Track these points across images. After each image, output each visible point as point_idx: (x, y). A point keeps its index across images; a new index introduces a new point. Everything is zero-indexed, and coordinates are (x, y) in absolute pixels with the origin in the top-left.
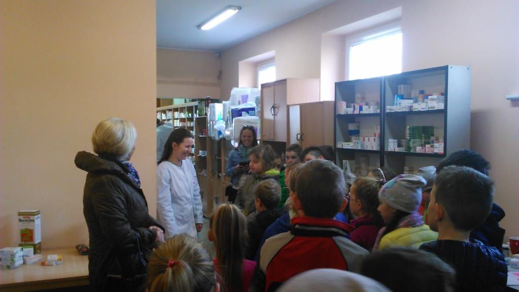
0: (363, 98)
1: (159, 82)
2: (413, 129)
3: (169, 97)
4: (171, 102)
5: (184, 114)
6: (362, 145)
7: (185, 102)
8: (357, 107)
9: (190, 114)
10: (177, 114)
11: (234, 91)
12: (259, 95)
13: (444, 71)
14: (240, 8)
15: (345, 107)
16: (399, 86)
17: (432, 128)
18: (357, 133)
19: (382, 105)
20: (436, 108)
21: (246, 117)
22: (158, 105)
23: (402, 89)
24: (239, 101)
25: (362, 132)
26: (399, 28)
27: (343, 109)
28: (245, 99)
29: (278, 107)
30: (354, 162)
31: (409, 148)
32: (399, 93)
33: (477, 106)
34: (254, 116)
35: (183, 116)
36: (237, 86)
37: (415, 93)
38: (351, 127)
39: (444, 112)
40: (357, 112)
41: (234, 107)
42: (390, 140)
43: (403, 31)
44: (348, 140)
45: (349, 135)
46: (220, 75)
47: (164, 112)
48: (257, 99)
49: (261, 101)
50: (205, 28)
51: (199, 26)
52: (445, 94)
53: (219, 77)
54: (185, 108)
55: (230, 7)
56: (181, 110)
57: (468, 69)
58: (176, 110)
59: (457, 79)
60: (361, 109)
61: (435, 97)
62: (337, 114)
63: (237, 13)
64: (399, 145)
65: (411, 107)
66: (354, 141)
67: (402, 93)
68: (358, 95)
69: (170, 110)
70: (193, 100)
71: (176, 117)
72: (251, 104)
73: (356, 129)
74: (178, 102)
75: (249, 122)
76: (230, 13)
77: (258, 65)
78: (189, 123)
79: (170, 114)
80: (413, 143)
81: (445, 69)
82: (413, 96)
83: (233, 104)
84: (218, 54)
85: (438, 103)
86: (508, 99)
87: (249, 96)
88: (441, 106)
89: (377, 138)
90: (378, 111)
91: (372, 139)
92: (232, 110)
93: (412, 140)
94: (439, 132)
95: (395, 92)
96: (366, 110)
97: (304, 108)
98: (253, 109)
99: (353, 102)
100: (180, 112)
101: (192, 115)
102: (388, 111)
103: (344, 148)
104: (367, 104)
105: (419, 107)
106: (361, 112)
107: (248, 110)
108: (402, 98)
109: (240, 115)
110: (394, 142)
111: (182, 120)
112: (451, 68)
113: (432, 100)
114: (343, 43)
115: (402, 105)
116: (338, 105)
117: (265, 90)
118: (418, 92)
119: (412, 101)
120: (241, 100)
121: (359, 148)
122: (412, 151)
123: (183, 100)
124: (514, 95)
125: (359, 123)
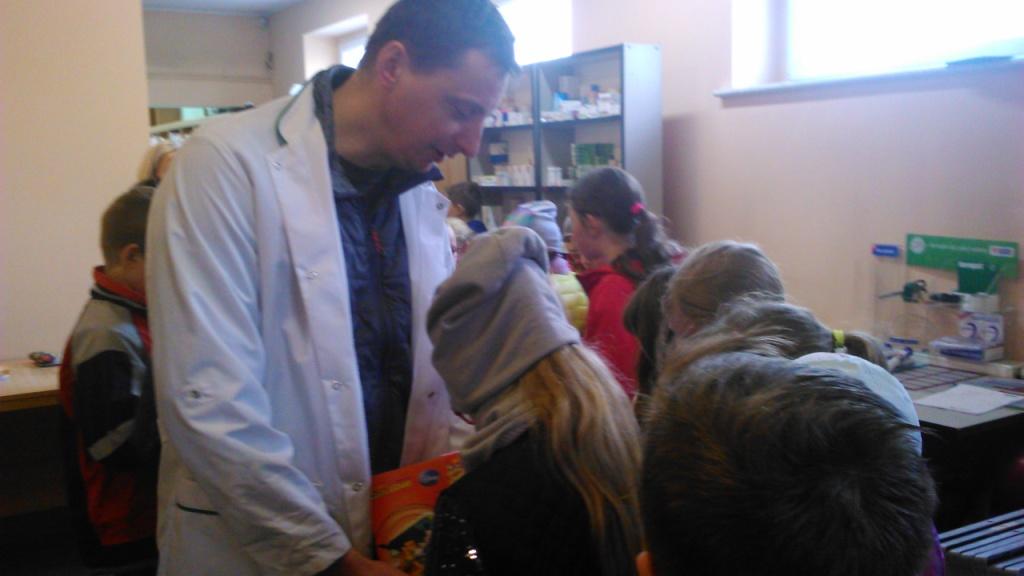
0: (510, 100)
1: (150, 76)
2: (581, 149)
3: (172, 105)
4: (176, 114)
6: (511, 180)
7: (206, 113)
8: (498, 113)
13: (618, 53)
16: (561, 78)
17: (611, 147)
18: (503, 160)
19: (535, 111)
20: (610, 114)
22: (153, 122)
23: (565, 83)
25: (512, 157)
30: (499, 208)
32: (562, 90)
33: (672, 110)
37: (585, 89)
38: (495, 150)
39: (618, 119)
40: (499, 123)
42: (550, 169)
44: (489, 172)
45: (490, 165)
46: (270, 61)
47: (164, 135)
52: (622, 91)
53: (267, 65)
57: (657, 48)
58: (188, 129)
59: (641, 66)
60: (505, 117)
61: (608, 95)
64: (565, 176)
65: (576, 112)
66: (498, 173)
67: (566, 90)
69: (176, 131)
70: (221, 111)
73: (503, 153)
74: (191, 115)
77: (339, 42)
81: (620, 49)
82: (582, 94)
84: (263, 21)
85: (612, 104)
86: (717, 96)
88: (614, 110)
89: (532, 169)
90: (530, 121)
91: (524, 167)
93: (580, 167)
94: (617, 153)
95: (555, 89)
96: (517, 119)
102: (543, 120)
104: (516, 110)
105: (588, 112)
106: (506, 124)
108: (566, 97)
110: (556, 172)
112: (629, 47)
113: (605, 100)
115: (564, 110)
118: (589, 88)
119: (579, 103)
121: (505, 183)
124: (725, 90)
125: (506, 142)
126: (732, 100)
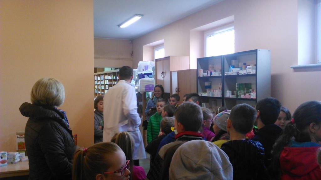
0: (213, 68)
1: (95, 58)
2: (239, 85)
3: (102, 67)
4: (103, 69)
5: (111, 77)
6: (213, 94)
7: (112, 69)
8: (209, 72)
9: (114, 77)
10: (106, 77)
11: (140, 63)
12: (154, 66)
13: (255, 52)
14: (142, 16)
15: (203, 72)
16: (232, 60)
17: (251, 84)
18: (209, 87)
19: (223, 71)
20: (251, 73)
21: (147, 79)
22: (95, 71)
23: (234, 62)
24: (143, 69)
25: (213, 86)
26: (233, 27)
27: (202, 74)
28: (146, 68)
29: (165, 73)
30: (208, 104)
31: (237, 96)
32: (232, 65)
33: (274, 72)
34: (152, 78)
35: (110, 78)
36: (142, 60)
37: (241, 64)
38: (207, 84)
39: (255, 75)
40: (209, 75)
41: (140, 73)
42: (227, 91)
43: (235, 29)
44: (205, 91)
45: (205, 89)
46: (132, 54)
47: (99, 75)
48: (153, 68)
49: (155, 69)
50: (123, 26)
51: (119, 26)
52: (256, 65)
53: (131, 55)
54: (111, 73)
55: (137, 15)
56: (109, 74)
57: (269, 51)
58: (106, 74)
59: (263, 57)
60: (211, 73)
61: (251, 67)
62: (198, 76)
63: (140, 19)
64: (233, 94)
65: (238, 72)
66: (208, 92)
67: (234, 65)
68: (210, 66)
69: (102, 74)
70: (116, 69)
71: (106, 79)
72: (150, 71)
73: (209, 85)
74: (107, 70)
75: (149, 81)
76: (137, 18)
77: (154, 48)
78: (114, 82)
79: (102, 77)
80: (240, 92)
81: (256, 51)
82: (240, 66)
83: (140, 71)
84: (131, 41)
85: (252, 70)
86: (291, 68)
87: (149, 66)
88: (254, 72)
89: (220, 91)
90: (221, 75)
91: (217, 90)
92: (139, 74)
93: (239, 91)
94: (253, 87)
95: (230, 64)
96: (214, 74)
97: (180, 73)
98: (151, 74)
99: (208, 69)
100: (109, 76)
101: (116, 77)
102: (226, 75)
103: (202, 96)
104: (215, 71)
105: (242, 72)
106: (212, 75)
107: (148, 75)
108: (234, 67)
109: (144, 77)
110: (230, 92)
111: (110, 80)
112: (259, 50)
113: (249, 68)
114: (203, 35)
115: (233, 71)
116: (199, 71)
117: (158, 63)
118: (242, 64)
119: (239, 69)
120: (144, 68)
121: (211, 96)
122: (239, 97)
123: (110, 69)
124: (295, 66)
125: (211, 81)
126: (298, 69)
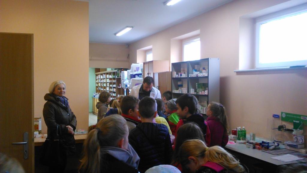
3: (104, 67)
4: (106, 70)
5: (111, 76)
6: (182, 92)
7: (112, 70)
9: (114, 76)
10: (108, 76)
11: (133, 65)
12: (142, 68)
14: (132, 27)
15: (176, 74)
16: (195, 65)
17: (206, 84)
18: (181, 86)
19: (188, 74)
20: (205, 76)
21: (137, 78)
23: (196, 67)
24: (135, 70)
26: (199, 39)
27: (175, 75)
28: (138, 69)
29: (150, 74)
31: (197, 93)
32: (195, 69)
33: (223, 75)
34: (141, 78)
35: (111, 77)
36: (135, 62)
37: (201, 68)
38: (179, 83)
39: (207, 77)
40: (179, 77)
41: (131, 73)
42: (191, 89)
43: (201, 40)
44: (178, 89)
45: (178, 87)
46: (128, 56)
47: (102, 74)
48: (142, 70)
49: (143, 70)
50: (119, 35)
51: (115, 34)
52: (208, 70)
53: (128, 57)
54: (112, 73)
55: (128, 27)
56: (110, 74)
57: (218, 59)
58: (107, 74)
60: (181, 75)
61: (205, 71)
62: (172, 77)
63: (131, 30)
64: (195, 91)
65: (197, 75)
67: (196, 69)
68: (182, 69)
69: (105, 74)
70: (116, 69)
71: (108, 78)
72: (140, 72)
73: (181, 84)
74: (109, 70)
75: (138, 81)
76: (128, 30)
77: (146, 52)
78: (113, 81)
79: (104, 76)
80: (199, 90)
81: (208, 59)
82: (200, 70)
83: (132, 72)
84: (127, 46)
85: (206, 73)
86: (235, 72)
87: (140, 68)
88: (207, 75)
89: (187, 89)
90: (187, 77)
91: (185, 88)
92: (131, 75)
93: (198, 89)
95: (193, 68)
96: (184, 76)
97: (159, 74)
98: (141, 74)
99: (180, 72)
100: (109, 75)
101: (115, 77)
102: (190, 76)
103: (175, 93)
104: (184, 73)
105: (200, 75)
106: (181, 77)
107: (138, 75)
108: (196, 71)
109: (135, 77)
110: (193, 90)
111: (110, 79)
112: (210, 59)
114: (181, 43)
115: (195, 74)
116: (173, 73)
117: (145, 65)
118: (202, 68)
119: (199, 72)
120: (136, 70)
121: (181, 93)
122: (198, 94)
123: (111, 69)
124: (237, 70)
125: (182, 81)
126: (239, 73)
